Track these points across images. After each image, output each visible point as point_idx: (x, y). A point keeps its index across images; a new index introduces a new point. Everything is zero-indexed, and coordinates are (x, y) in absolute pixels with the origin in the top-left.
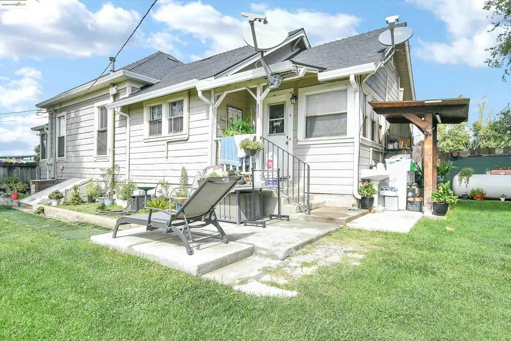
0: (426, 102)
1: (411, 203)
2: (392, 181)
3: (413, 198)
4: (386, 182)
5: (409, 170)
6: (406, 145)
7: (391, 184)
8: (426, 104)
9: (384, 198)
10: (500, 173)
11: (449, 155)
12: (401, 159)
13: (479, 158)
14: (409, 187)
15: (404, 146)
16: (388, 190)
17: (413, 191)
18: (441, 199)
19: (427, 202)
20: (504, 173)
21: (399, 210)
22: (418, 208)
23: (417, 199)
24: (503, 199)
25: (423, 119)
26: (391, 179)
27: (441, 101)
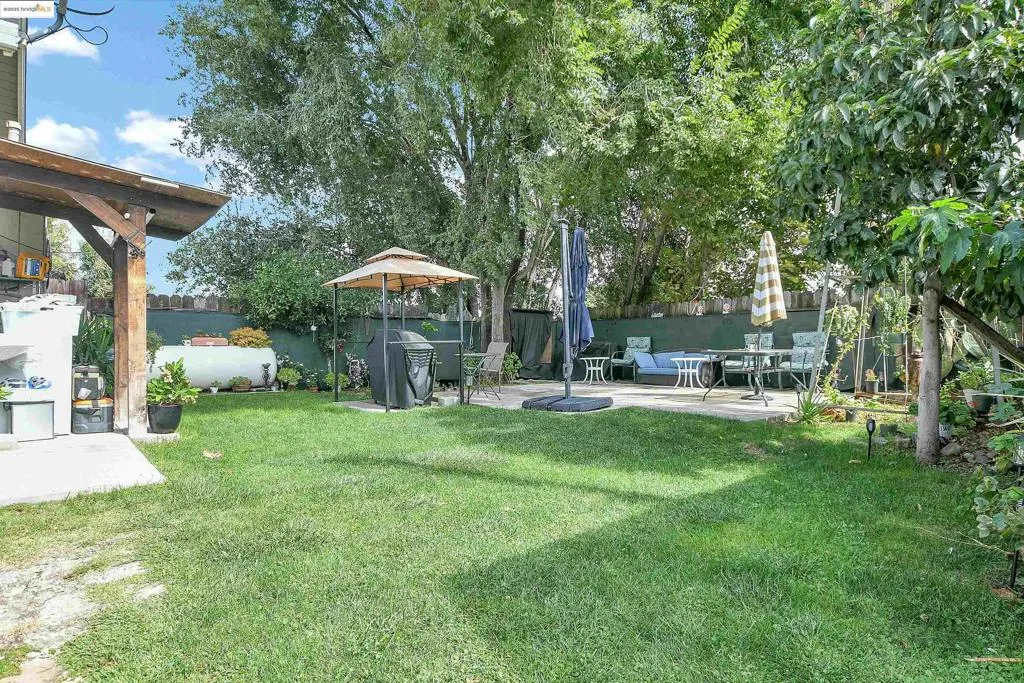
0: (143, 179)
1: (88, 413)
2: (33, 361)
3: (90, 402)
4: (17, 363)
5: (77, 334)
6: (41, 271)
7: (29, 371)
8: (143, 182)
9: (10, 408)
10: (208, 343)
11: (107, 304)
12: (53, 306)
13: (168, 314)
14: (79, 375)
15: (34, 272)
16: (18, 386)
17: (92, 384)
18: (170, 396)
19: (136, 406)
20: (212, 343)
21: (56, 436)
22: (105, 426)
23: (103, 403)
24: (215, 390)
25: (127, 215)
26: (30, 356)
27: (178, 187)
